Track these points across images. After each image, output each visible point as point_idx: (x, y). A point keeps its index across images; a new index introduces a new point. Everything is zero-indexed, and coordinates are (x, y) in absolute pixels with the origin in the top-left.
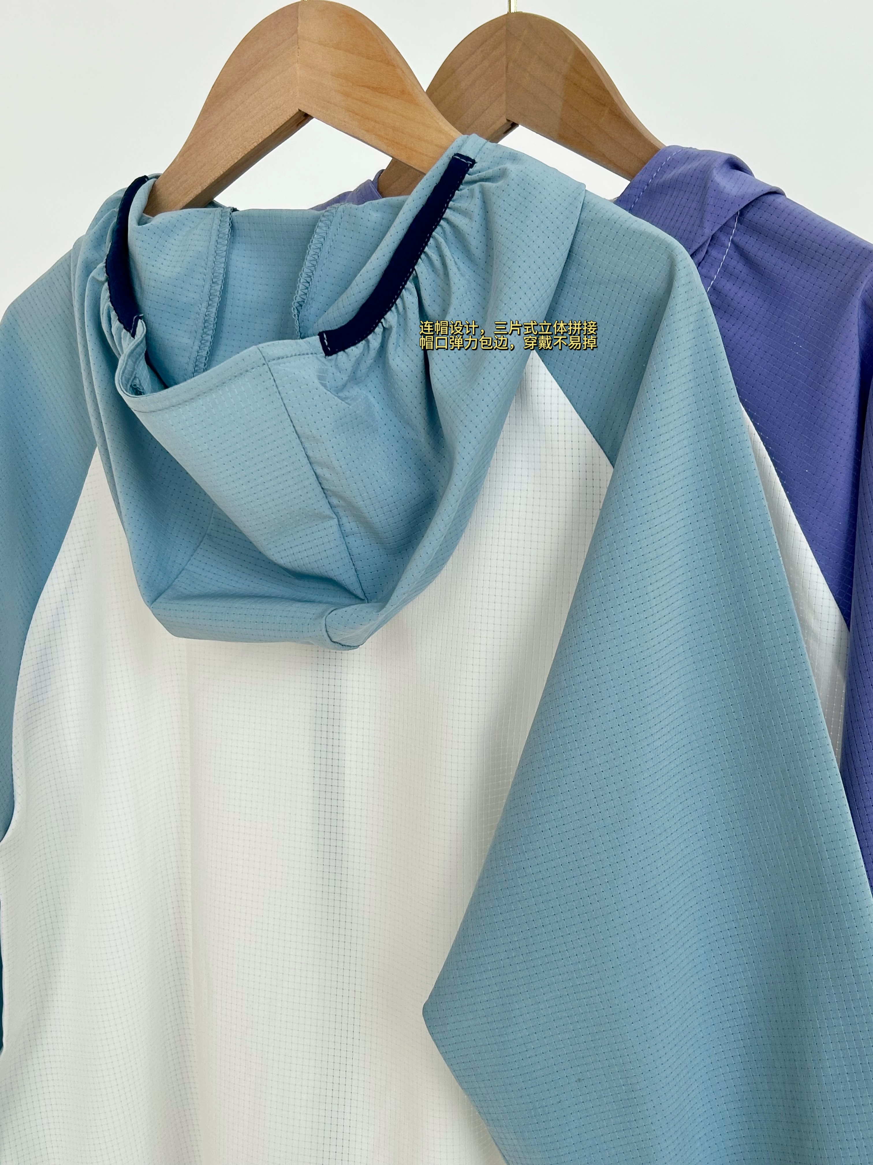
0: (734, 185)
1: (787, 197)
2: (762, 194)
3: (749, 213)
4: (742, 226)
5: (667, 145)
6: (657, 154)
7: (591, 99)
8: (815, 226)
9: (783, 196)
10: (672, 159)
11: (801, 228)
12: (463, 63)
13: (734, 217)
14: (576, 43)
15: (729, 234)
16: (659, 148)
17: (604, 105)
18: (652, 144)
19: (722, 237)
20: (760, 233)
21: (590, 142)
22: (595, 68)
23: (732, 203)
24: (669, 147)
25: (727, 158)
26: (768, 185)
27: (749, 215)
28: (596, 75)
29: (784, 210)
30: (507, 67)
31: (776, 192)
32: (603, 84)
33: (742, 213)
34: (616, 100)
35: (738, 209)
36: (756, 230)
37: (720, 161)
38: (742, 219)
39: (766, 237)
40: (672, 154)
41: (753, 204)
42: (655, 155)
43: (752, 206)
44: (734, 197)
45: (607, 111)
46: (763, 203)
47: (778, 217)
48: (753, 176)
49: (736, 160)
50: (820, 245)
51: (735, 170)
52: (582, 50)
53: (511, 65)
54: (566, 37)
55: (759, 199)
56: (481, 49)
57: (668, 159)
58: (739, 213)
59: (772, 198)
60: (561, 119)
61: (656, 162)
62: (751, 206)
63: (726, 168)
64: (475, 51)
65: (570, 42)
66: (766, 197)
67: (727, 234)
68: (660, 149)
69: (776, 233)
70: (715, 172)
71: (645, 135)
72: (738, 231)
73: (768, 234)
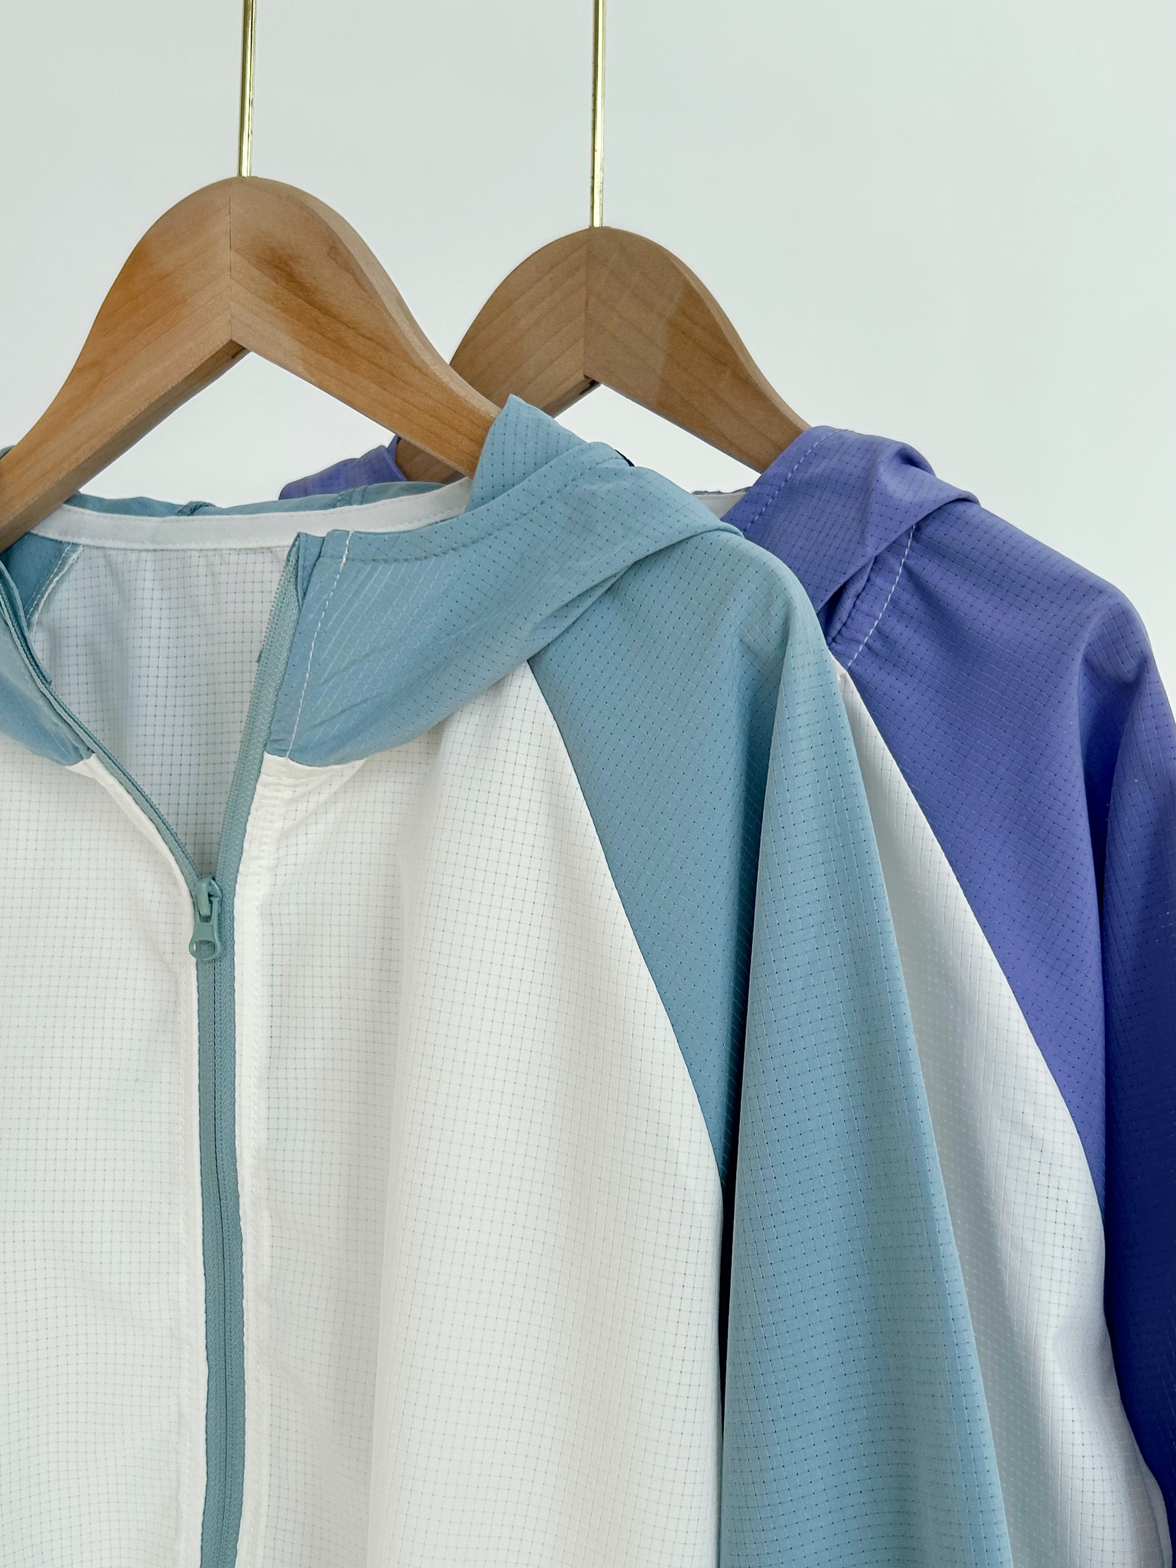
0: (907, 489)
1: (983, 506)
2: (947, 501)
3: (929, 527)
4: (918, 544)
5: (813, 426)
6: (798, 438)
7: (707, 355)
8: (1023, 550)
9: (976, 505)
10: (819, 445)
11: (1002, 553)
12: (524, 293)
13: (907, 532)
14: (687, 276)
15: (900, 555)
16: (802, 429)
17: (725, 365)
18: (792, 422)
19: (891, 560)
20: (944, 557)
21: (703, 415)
22: (713, 312)
23: (906, 513)
24: (817, 428)
25: (897, 450)
26: (957, 489)
27: (929, 530)
28: (715, 322)
29: (979, 526)
30: (587, 304)
31: (966, 500)
32: (724, 336)
33: (918, 527)
34: (742, 359)
35: (913, 522)
36: (938, 552)
37: (890, 452)
38: (919, 535)
39: (953, 562)
40: (821, 439)
41: (935, 514)
42: (796, 440)
43: (934, 518)
44: (909, 505)
45: (728, 374)
46: (949, 514)
47: (970, 536)
48: (934, 474)
49: (910, 451)
50: (1028, 578)
51: (909, 466)
52: (694, 286)
53: (593, 299)
54: (673, 265)
55: (943, 508)
56: (549, 276)
57: (815, 446)
58: (914, 527)
59: (961, 507)
60: (663, 380)
61: (798, 450)
62: (931, 517)
63: (897, 462)
64: (542, 278)
65: (679, 274)
66: (953, 505)
67: (898, 555)
68: (803, 431)
69: (967, 558)
70: (881, 468)
71: (782, 409)
72: (913, 551)
73: (954, 559)
